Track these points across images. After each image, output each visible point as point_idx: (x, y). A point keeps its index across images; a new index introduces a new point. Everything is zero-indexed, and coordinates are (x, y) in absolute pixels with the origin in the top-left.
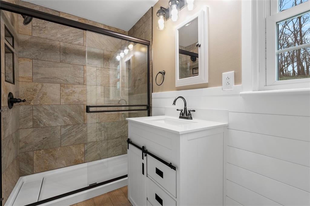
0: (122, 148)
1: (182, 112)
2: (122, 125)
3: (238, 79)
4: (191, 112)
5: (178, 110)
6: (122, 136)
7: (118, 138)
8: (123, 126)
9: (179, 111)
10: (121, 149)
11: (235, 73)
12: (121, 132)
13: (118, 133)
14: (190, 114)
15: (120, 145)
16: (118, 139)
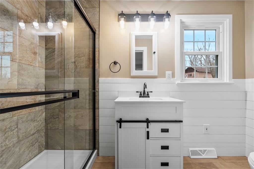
0: (39, 145)
1: (141, 93)
2: (38, 116)
3: (173, 76)
4: (149, 93)
5: (137, 92)
6: (38, 130)
7: (35, 133)
8: (40, 118)
9: (139, 93)
10: (37, 148)
11: (172, 72)
12: (38, 125)
13: (35, 127)
14: (148, 94)
15: (36, 143)
16: (33, 136)
